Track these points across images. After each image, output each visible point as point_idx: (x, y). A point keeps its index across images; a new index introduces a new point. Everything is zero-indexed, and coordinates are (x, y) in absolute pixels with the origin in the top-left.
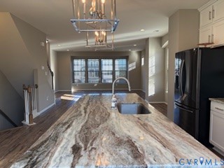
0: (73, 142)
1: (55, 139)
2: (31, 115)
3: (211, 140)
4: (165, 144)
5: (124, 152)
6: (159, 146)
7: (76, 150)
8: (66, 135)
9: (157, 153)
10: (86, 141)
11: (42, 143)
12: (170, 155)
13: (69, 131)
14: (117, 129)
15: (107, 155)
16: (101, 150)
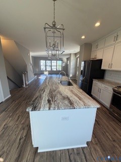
0: (47, 98)
3: (92, 94)
4: (80, 99)
5: (66, 102)
6: (78, 99)
8: (44, 95)
9: (78, 102)
10: (52, 98)
12: (82, 103)
13: (45, 93)
14: (62, 92)
15: (61, 103)
16: (58, 101)
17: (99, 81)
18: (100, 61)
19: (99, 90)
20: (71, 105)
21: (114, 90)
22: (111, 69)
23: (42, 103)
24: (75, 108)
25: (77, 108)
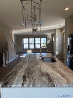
0: (23, 74)
1: (16, 73)
2: (5, 62)
5: (45, 79)
7: (24, 78)
8: (20, 71)
9: (59, 79)
10: (28, 74)
11: (10, 75)
12: (65, 81)
13: (21, 69)
15: (38, 80)
16: (35, 78)
20: (51, 82)
23: (16, 79)
24: (54, 87)
25: (57, 87)
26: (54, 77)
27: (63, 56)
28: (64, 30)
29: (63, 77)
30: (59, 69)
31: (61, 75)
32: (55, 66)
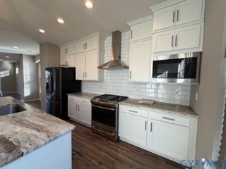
6: (34, 132)
9: (33, 138)
12: (43, 135)
17: (75, 95)
18: (73, 70)
19: (78, 108)
21: (92, 102)
22: (86, 79)
24: (22, 155)
25: (27, 153)
26: (21, 139)
27: (38, 98)
28: (39, 61)
29: (39, 131)
30: (31, 121)
31: (36, 129)
32: (22, 117)
